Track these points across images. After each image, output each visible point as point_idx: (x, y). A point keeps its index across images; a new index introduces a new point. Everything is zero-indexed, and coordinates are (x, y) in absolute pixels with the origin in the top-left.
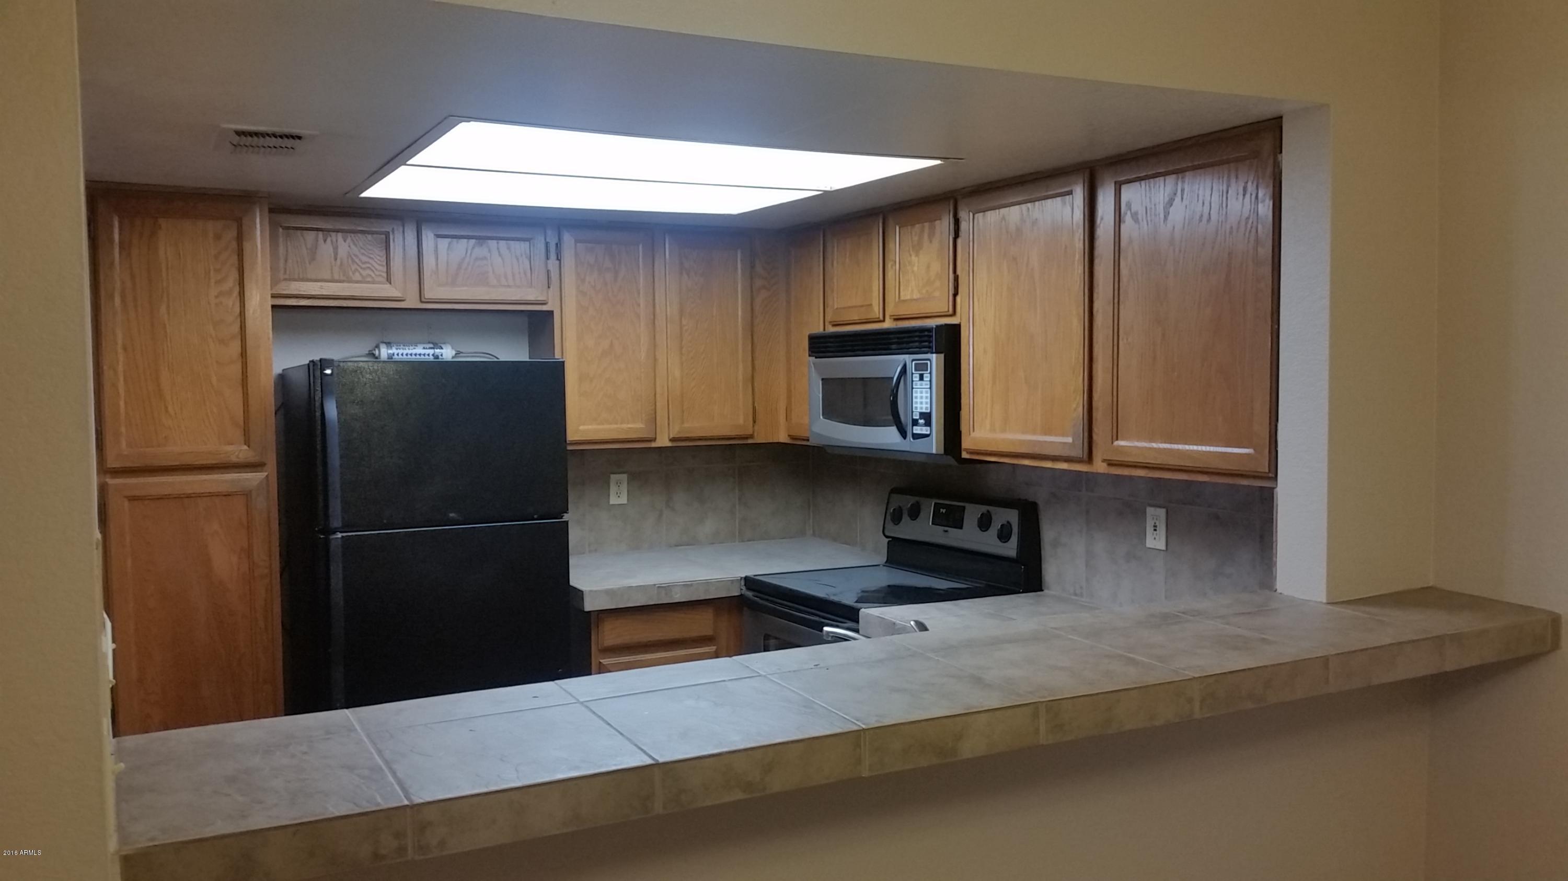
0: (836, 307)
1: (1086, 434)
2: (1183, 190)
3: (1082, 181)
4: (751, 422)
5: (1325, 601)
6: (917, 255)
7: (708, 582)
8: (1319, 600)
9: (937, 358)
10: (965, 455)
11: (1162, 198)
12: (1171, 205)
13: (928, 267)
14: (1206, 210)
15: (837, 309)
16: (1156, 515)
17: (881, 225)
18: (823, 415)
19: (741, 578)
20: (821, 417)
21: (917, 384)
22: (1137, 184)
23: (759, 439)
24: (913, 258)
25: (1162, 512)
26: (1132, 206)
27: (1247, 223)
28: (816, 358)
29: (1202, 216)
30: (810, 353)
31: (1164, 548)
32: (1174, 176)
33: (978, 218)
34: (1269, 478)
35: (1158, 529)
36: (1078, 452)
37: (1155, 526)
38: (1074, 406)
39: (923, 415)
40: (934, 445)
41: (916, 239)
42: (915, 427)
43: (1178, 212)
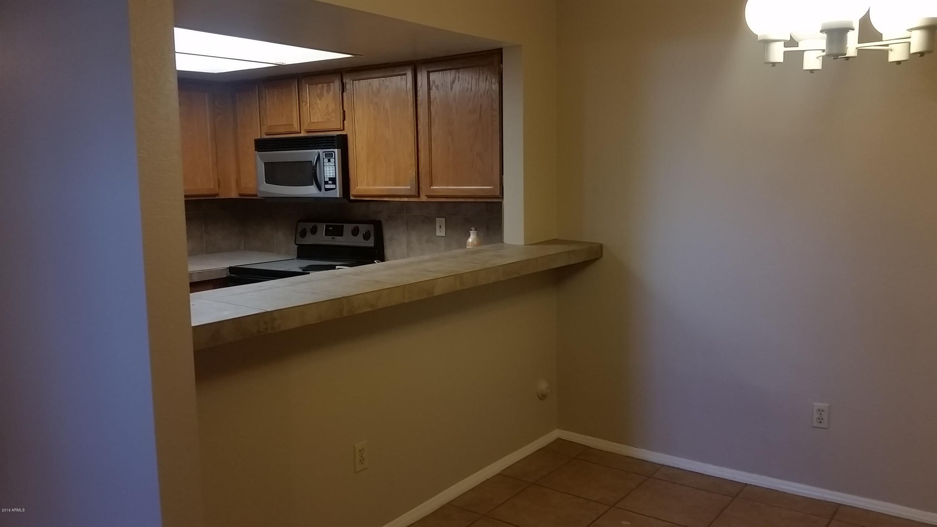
0: (269, 125)
1: (417, 184)
2: (459, 77)
3: (411, 69)
4: (218, 187)
5: (523, 244)
6: (320, 99)
7: (210, 271)
8: (521, 244)
9: (338, 151)
10: (352, 198)
11: (449, 79)
12: (454, 83)
13: (327, 106)
14: (470, 87)
15: (270, 126)
16: (440, 222)
17: (296, 83)
18: (266, 182)
19: (227, 268)
20: (265, 183)
21: (327, 163)
22: (437, 73)
23: (222, 196)
24: (318, 101)
25: (444, 220)
26: (436, 82)
27: (487, 93)
28: (259, 152)
29: (468, 89)
30: (256, 149)
31: (444, 235)
32: (455, 70)
33: (355, 84)
34: (499, 198)
35: (441, 227)
36: (414, 193)
37: (440, 226)
38: (411, 172)
39: (330, 179)
40: (337, 193)
41: (319, 91)
42: (326, 185)
43: (457, 86)
